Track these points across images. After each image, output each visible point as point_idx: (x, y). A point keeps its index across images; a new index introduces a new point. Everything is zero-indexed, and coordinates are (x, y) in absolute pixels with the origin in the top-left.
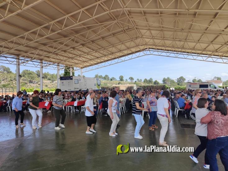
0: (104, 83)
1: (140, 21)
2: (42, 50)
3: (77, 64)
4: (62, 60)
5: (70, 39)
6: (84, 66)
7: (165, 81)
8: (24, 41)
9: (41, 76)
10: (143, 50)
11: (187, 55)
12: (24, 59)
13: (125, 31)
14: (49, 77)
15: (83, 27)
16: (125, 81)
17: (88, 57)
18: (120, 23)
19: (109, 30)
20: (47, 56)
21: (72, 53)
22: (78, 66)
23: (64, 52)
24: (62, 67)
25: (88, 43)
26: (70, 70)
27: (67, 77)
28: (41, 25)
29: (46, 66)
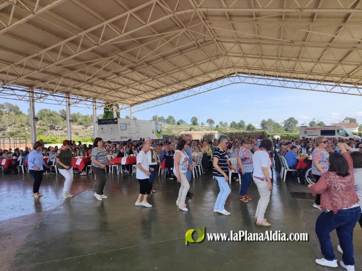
0: (167, 129)
1: (222, 29)
2: (68, 78)
3: (124, 99)
4: (100, 93)
5: (111, 59)
6: (134, 102)
7: (265, 126)
8: (39, 64)
9: (68, 118)
10: (230, 75)
11: (301, 82)
12: (40, 92)
13: (198, 45)
14: (80, 120)
15: (132, 39)
16: (200, 125)
17: (142, 87)
18: (191, 32)
19: (173, 44)
20: (76, 86)
21: (114, 82)
22: (125, 102)
23: (102, 81)
24: (101, 104)
25: (141, 65)
26: (112, 109)
27: (108, 119)
28: (65, 39)
29: (75, 103)
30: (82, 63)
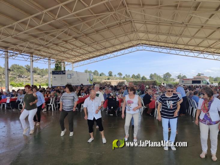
1: (138, 12)
2: (33, 43)
3: (68, 58)
4: (53, 54)
5: (63, 31)
6: (75, 61)
7: (152, 77)
8: (13, 32)
9: (31, 70)
10: (137, 45)
11: (180, 51)
12: (13, 52)
14: (38, 71)
15: (77, 17)
17: (81, 51)
20: (38, 49)
21: (64, 47)
22: (70, 60)
23: (56, 46)
24: (54, 62)
25: (82, 36)
26: (61, 65)
27: (58, 71)
28: (32, 15)
29: (37, 60)
30: (42, 32)
